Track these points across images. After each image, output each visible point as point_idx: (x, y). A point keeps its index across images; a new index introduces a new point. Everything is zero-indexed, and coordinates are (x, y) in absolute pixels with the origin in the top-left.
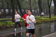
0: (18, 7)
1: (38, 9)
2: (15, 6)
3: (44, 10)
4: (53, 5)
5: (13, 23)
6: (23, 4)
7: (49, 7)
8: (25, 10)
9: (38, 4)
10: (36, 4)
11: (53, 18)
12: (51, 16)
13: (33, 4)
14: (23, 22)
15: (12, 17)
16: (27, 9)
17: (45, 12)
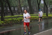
1: (28, 7)
5: (2, 22)
7: (39, 4)
13: (23, 2)
14: (12, 20)
16: (16, 7)
17: (35, 9)
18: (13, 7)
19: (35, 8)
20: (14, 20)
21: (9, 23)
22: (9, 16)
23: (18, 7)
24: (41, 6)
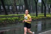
1: (24, 6)
3: (31, 6)
4: (40, 1)
7: (36, 3)
8: (9, 6)
14: (6, 20)
16: (11, 5)
17: (32, 9)
18: (7, 5)
19: (32, 7)
20: (8, 20)
21: (2, 23)
22: (2, 15)
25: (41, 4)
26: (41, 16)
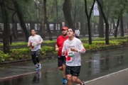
0: (16, 17)
1: (63, 23)
2: (10, 15)
3: (77, 24)
4: (96, 12)
5: (5, 55)
6: (29, 11)
7: (89, 17)
8: (32, 24)
9: (62, 12)
10: (57, 10)
11: (97, 44)
12: (92, 38)
13: (52, 12)
14: (28, 52)
15: (2, 40)
16: (37, 22)
18: (30, 22)
19: (79, 25)
21: (20, 59)
22: (20, 43)
23: (41, 24)
24: (93, 22)
25: (98, 18)
26: (100, 43)
